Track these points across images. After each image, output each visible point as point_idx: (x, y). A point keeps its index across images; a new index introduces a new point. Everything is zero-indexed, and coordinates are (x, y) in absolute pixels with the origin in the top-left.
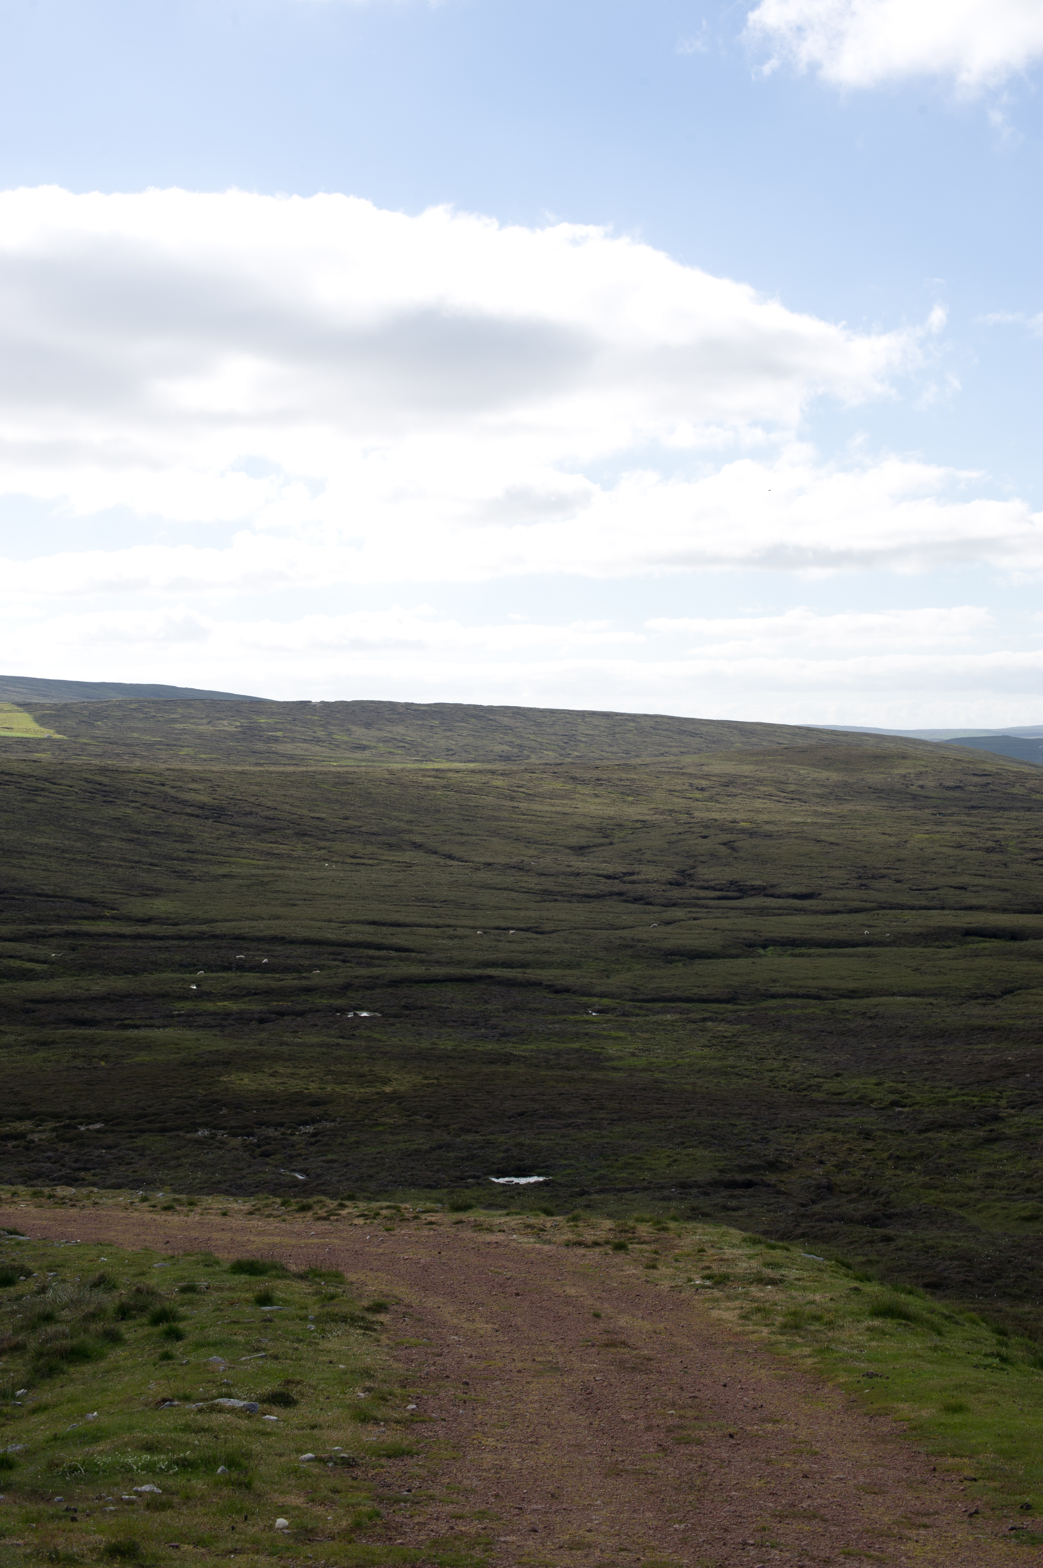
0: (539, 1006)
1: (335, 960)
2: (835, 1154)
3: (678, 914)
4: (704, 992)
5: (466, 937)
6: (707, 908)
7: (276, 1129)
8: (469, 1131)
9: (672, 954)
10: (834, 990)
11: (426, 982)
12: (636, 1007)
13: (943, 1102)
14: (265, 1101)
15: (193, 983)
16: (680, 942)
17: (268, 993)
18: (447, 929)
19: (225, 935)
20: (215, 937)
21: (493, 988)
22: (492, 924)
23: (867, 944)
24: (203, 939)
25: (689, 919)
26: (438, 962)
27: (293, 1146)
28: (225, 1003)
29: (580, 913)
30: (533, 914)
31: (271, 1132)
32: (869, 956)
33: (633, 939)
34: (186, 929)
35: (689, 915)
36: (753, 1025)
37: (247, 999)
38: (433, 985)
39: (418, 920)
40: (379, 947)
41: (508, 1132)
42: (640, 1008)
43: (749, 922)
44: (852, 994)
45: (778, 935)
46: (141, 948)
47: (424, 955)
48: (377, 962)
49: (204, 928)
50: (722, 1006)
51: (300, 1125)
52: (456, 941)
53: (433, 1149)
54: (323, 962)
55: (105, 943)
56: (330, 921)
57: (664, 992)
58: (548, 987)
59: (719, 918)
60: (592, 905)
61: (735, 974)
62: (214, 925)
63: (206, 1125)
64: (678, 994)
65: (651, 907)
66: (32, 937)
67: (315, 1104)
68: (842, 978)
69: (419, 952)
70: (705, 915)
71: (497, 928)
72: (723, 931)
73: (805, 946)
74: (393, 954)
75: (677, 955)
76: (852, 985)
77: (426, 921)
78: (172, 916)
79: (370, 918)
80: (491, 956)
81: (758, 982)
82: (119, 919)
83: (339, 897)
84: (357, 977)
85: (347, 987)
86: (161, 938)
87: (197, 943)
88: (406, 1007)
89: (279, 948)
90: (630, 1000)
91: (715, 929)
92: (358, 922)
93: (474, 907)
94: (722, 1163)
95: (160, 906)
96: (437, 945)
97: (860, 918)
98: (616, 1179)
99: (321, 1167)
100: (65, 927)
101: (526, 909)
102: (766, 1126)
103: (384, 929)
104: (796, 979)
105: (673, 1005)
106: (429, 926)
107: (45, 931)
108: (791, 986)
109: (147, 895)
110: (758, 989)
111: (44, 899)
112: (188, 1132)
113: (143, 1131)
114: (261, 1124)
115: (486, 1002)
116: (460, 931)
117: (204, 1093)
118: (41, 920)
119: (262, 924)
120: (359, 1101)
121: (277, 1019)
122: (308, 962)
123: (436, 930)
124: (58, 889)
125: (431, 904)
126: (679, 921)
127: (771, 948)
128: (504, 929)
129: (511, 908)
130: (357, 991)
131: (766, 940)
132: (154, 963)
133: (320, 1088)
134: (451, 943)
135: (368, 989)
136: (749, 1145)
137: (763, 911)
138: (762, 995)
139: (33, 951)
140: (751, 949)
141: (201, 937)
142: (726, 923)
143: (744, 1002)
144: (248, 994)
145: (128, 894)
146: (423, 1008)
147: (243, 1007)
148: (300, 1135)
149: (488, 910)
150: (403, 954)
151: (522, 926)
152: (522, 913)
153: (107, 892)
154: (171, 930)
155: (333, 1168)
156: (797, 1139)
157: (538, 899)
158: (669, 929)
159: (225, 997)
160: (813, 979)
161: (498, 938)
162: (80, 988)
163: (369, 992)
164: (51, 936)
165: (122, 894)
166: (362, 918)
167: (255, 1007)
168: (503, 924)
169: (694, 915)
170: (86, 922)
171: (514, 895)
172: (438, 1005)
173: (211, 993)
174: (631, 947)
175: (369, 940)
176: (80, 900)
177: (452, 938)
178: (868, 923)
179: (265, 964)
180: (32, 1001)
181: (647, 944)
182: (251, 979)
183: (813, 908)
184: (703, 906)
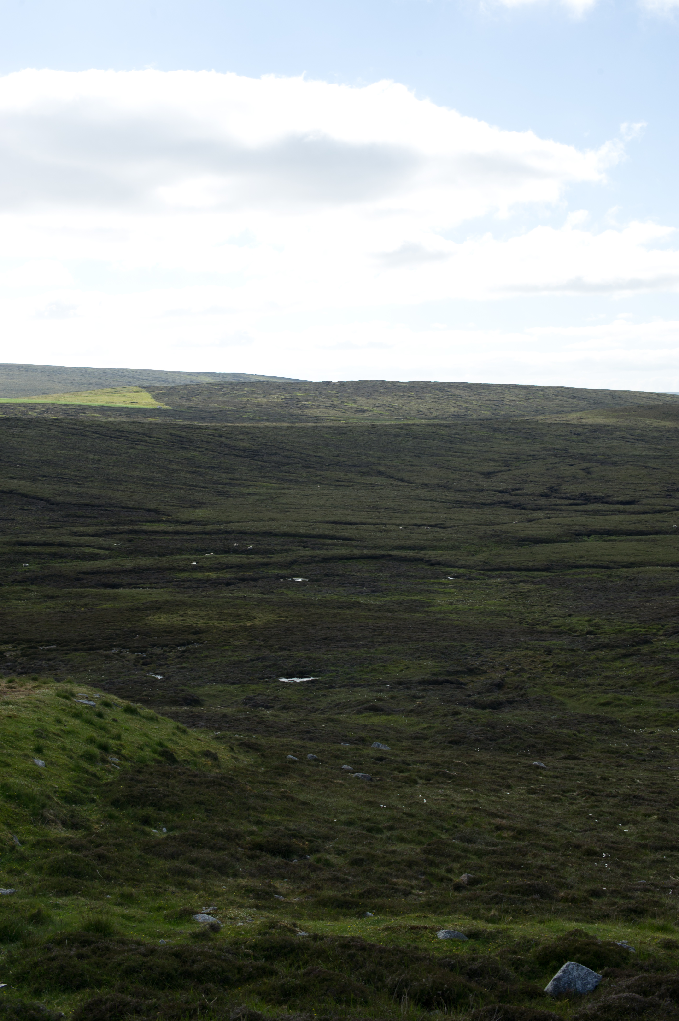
0: (414, 574)
1: (299, 546)
2: (520, 664)
3: (539, 515)
4: (530, 564)
5: (391, 531)
6: (560, 511)
7: (162, 649)
8: (285, 649)
9: (524, 540)
10: (619, 562)
11: (347, 559)
12: (480, 574)
13: (621, 631)
14: (165, 631)
15: (194, 561)
16: (531, 532)
17: (240, 567)
18: (380, 526)
19: (234, 531)
20: (227, 532)
21: (391, 562)
22: (412, 522)
23: (657, 533)
24: (219, 534)
25: (545, 518)
26: (366, 547)
27: (166, 659)
28: (211, 574)
29: (473, 514)
30: (442, 516)
31: (159, 651)
32: (653, 541)
33: (501, 531)
34: (209, 528)
35: (546, 516)
36: (548, 585)
37: (225, 571)
38: (351, 561)
39: (364, 520)
40: (332, 538)
41: (310, 650)
42: (483, 575)
43: (583, 519)
44: (630, 565)
45: (599, 528)
46: (176, 540)
47: (359, 543)
48: (326, 547)
49: (222, 527)
50: (539, 573)
51: (178, 646)
52: (384, 533)
53: (251, 660)
54: (290, 548)
55: (153, 537)
56: (306, 521)
57: (505, 564)
58: (427, 561)
59: (565, 517)
60: (485, 510)
61: (556, 553)
62: (228, 525)
63: (119, 646)
64: (512, 565)
65: (523, 511)
66: (108, 534)
67: (196, 633)
68: (627, 555)
69: (358, 541)
70: (556, 515)
71: (415, 525)
72: (563, 525)
73: (616, 535)
74: (341, 542)
75: (527, 541)
76: (632, 559)
77: (369, 521)
78: (205, 520)
79: (332, 519)
80: (402, 543)
81: (570, 558)
82: (170, 522)
83: (319, 506)
84: (303, 556)
85: (293, 563)
86: (192, 534)
87: (214, 537)
88: (327, 575)
89: (266, 539)
90: (479, 570)
91: (559, 524)
92: (325, 522)
93: (406, 512)
94: (437, 670)
95: (200, 513)
96: (370, 536)
97: (658, 516)
98: (361, 679)
99: (174, 671)
100: (131, 527)
101: (439, 513)
102: (484, 646)
103: (339, 526)
104: (596, 556)
105: (507, 572)
106: (370, 524)
107: (117, 530)
108: (591, 560)
109: (194, 507)
110: (569, 562)
111: (126, 510)
112: (105, 650)
113: (76, 650)
114: (153, 645)
115: (381, 572)
116: (389, 527)
117: (130, 626)
118: (120, 523)
119: (259, 524)
120: (225, 631)
121: (238, 583)
122: (280, 548)
123: (372, 526)
124: (137, 504)
125: (377, 510)
126: (539, 519)
127: (593, 536)
128: (420, 526)
129: (430, 512)
130: (300, 565)
131: (590, 531)
132: (179, 549)
133: (205, 623)
134: (378, 534)
135: (307, 564)
136: (466, 659)
137: (596, 513)
138: (569, 566)
139: (103, 542)
140: (578, 537)
141: (218, 532)
142: (567, 520)
143: (555, 571)
144: (227, 567)
145: (181, 506)
146: (337, 575)
147: (221, 575)
148: (175, 652)
149: (414, 513)
150: (346, 542)
151: (432, 523)
152: (435, 515)
153: (168, 505)
154: (199, 528)
155: (180, 672)
156: (500, 654)
157: (450, 506)
158: (528, 525)
159: (212, 569)
160: (608, 555)
161: (412, 531)
162: (119, 565)
163: (308, 566)
164: (121, 533)
165: (178, 506)
166: (327, 519)
167: (227, 575)
168: (419, 522)
169: (549, 516)
170: (149, 524)
171: (435, 504)
172: (348, 573)
173: (203, 567)
174: (498, 536)
175: (326, 533)
176: (149, 510)
177: (381, 531)
178: (662, 520)
179: (251, 549)
180: (84, 573)
181: (508, 535)
182: (234, 559)
183: (630, 510)
184: (558, 510)
